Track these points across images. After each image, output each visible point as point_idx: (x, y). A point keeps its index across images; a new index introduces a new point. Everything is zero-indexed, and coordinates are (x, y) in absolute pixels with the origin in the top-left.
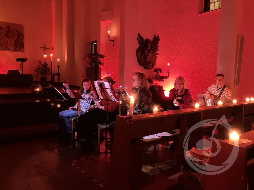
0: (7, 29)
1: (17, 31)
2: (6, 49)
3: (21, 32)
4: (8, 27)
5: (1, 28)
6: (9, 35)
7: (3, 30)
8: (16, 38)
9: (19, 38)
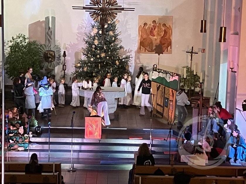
0: (152, 25)
1: (164, 25)
2: (151, 50)
3: (170, 26)
5: (145, 24)
6: (154, 32)
7: (148, 26)
8: (162, 34)
9: (165, 35)
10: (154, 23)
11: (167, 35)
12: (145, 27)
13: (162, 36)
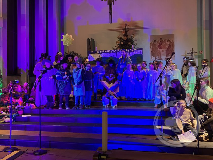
1: (168, 41)
2: (159, 59)
3: (172, 41)
4: (161, 39)
5: (155, 41)
6: (161, 46)
7: (157, 42)
8: (167, 47)
9: (170, 47)
10: (161, 40)
11: (171, 47)
12: (154, 43)
13: (167, 48)
